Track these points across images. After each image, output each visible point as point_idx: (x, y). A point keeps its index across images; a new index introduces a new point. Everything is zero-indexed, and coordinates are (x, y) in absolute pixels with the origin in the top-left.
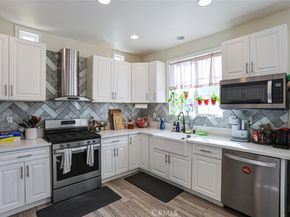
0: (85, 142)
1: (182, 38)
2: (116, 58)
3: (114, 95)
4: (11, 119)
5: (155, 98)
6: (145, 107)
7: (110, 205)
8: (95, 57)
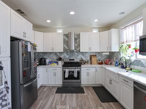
0: (74, 67)
1: (123, 13)
2: (94, 32)
3: (90, 49)
4: (55, 58)
5: (111, 49)
6: (108, 54)
7: (79, 94)
8: (81, 33)
